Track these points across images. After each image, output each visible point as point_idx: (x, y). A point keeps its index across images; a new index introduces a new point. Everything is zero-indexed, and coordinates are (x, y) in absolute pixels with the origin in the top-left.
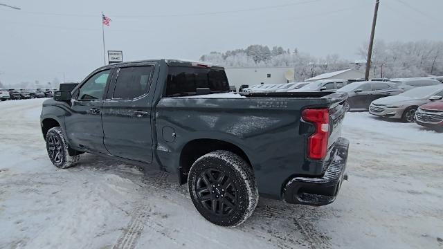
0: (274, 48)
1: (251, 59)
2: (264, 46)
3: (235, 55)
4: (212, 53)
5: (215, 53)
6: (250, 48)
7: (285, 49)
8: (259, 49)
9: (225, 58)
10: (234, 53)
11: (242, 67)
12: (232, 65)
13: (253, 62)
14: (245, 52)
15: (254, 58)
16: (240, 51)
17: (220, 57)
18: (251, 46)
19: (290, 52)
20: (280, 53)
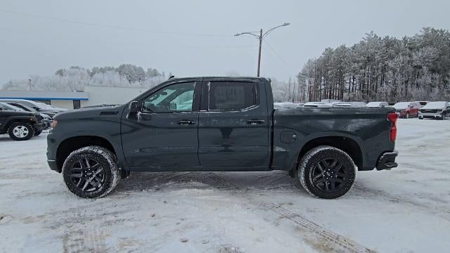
0: (149, 69)
1: (125, 79)
2: (137, 66)
3: (104, 72)
4: (72, 67)
5: (77, 67)
6: (123, 67)
7: (160, 71)
8: (132, 69)
9: (92, 75)
10: (103, 71)
11: (115, 86)
12: (101, 83)
13: (127, 82)
14: (117, 70)
15: (127, 78)
16: (110, 69)
17: (86, 72)
18: (124, 65)
19: (165, 74)
20: (156, 75)
